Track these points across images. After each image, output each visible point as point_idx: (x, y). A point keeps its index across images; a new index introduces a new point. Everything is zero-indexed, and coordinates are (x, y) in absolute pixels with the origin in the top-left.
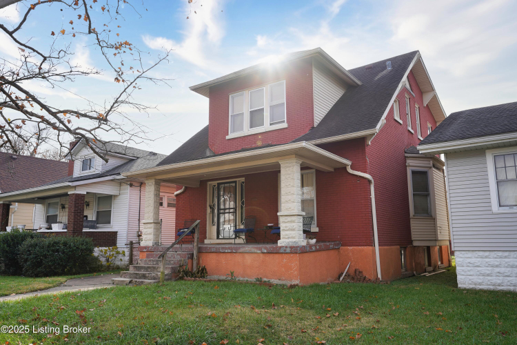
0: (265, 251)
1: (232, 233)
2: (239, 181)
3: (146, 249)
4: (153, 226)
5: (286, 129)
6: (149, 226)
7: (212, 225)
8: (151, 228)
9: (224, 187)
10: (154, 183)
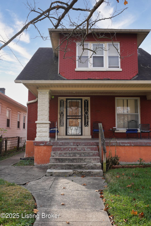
1: (79, 132)
2: (84, 98)
3: (43, 143)
4: (48, 126)
5: (121, 71)
6: (44, 125)
7: (60, 126)
8: (46, 127)
9: (72, 102)
10: (48, 93)
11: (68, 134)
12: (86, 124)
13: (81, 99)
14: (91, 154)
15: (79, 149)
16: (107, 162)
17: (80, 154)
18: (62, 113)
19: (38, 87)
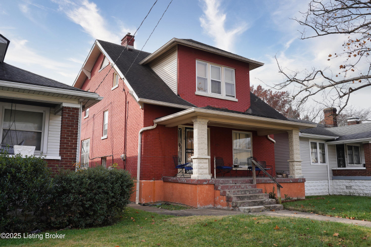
3: (206, 182)
4: (209, 161)
5: (236, 102)
6: (205, 161)
9: (191, 132)
10: (206, 123)
15: (242, 187)
17: (248, 192)
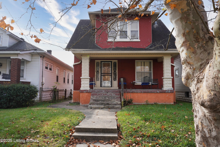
0: (159, 92)
1: (109, 85)
2: (113, 61)
3: (86, 91)
4: (89, 80)
5: (139, 42)
6: (86, 80)
7: (96, 80)
8: (88, 81)
9: (105, 63)
10: (88, 58)
11: (102, 86)
12: (115, 79)
13: (112, 62)
14: (115, 97)
15: (108, 94)
16: (124, 102)
17: (109, 97)
18: (98, 71)
19: (82, 55)
